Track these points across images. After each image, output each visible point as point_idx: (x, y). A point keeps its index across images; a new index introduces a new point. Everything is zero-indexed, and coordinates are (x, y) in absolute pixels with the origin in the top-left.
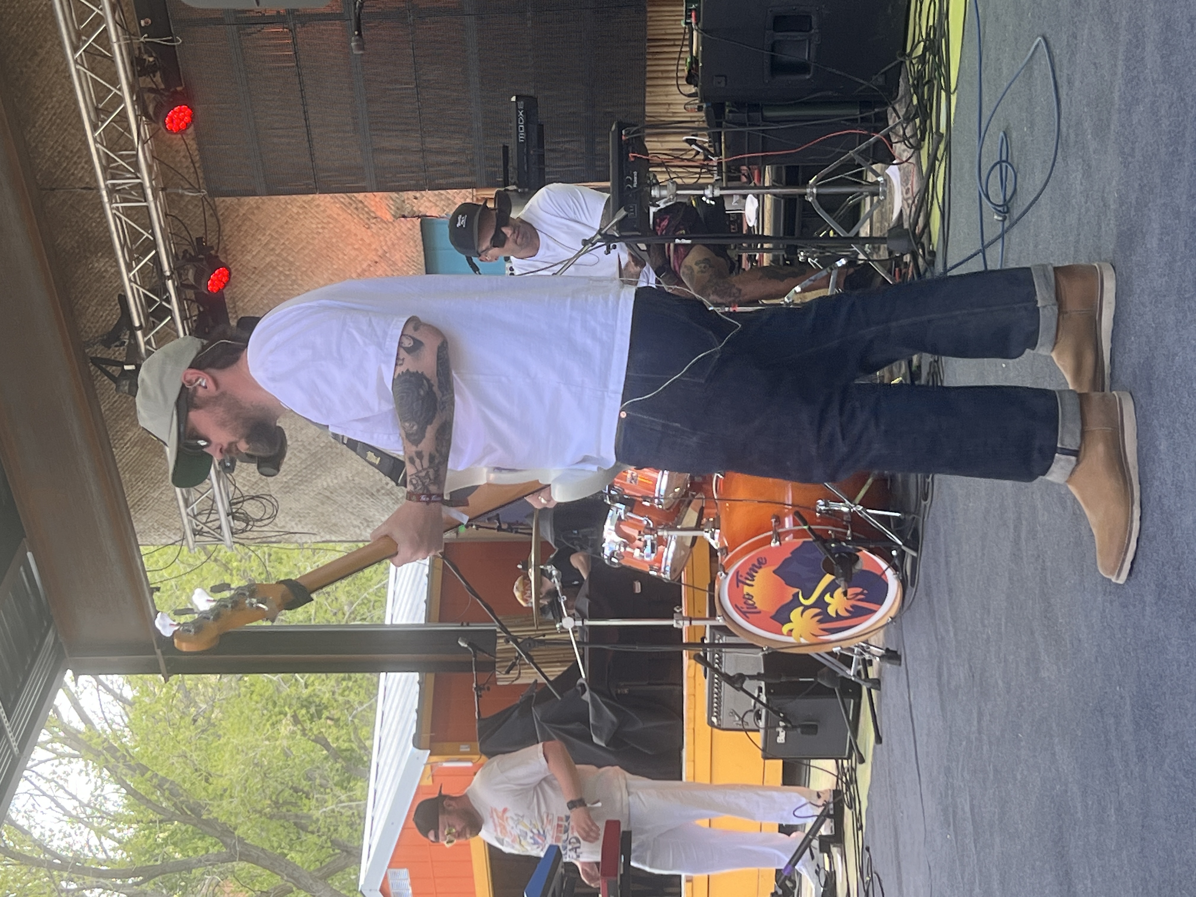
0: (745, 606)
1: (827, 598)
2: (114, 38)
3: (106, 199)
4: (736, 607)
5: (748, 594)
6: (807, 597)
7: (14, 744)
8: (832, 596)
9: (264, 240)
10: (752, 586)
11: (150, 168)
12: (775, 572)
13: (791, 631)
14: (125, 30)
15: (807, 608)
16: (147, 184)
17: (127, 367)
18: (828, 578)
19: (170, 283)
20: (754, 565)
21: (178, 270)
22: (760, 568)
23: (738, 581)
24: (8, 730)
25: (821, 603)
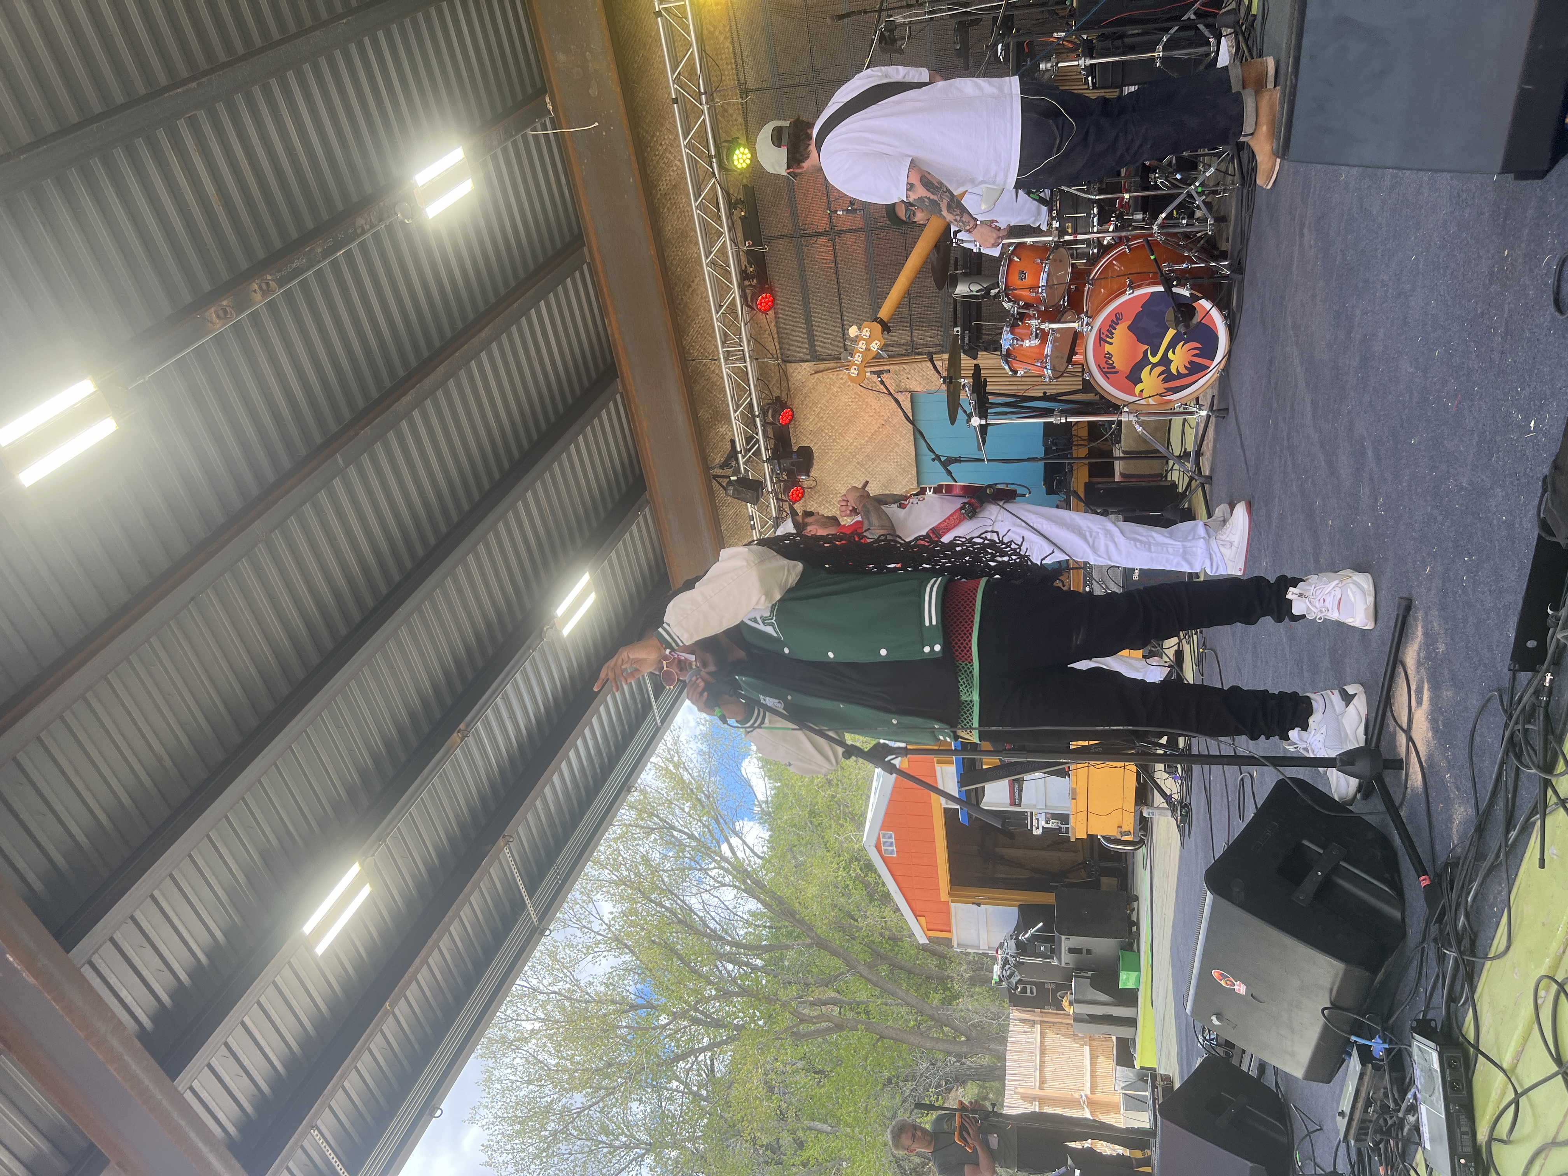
0: (1107, 366)
1: (1170, 355)
2: (729, 248)
3: (722, 361)
4: (1099, 367)
5: (1109, 353)
6: (1154, 355)
7: (659, 721)
8: (1174, 353)
9: (817, 410)
10: (1111, 344)
11: (749, 342)
12: (1128, 328)
13: (1142, 391)
14: (736, 245)
15: (1155, 365)
16: (746, 350)
17: (732, 478)
18: (1171, 333)
19: (758, 420)
20: (1112, 321)
21: (764, 412)
22: (1117, 324)
23: (1101, 339)
24: (655, 707)
25: (1165, 361)
